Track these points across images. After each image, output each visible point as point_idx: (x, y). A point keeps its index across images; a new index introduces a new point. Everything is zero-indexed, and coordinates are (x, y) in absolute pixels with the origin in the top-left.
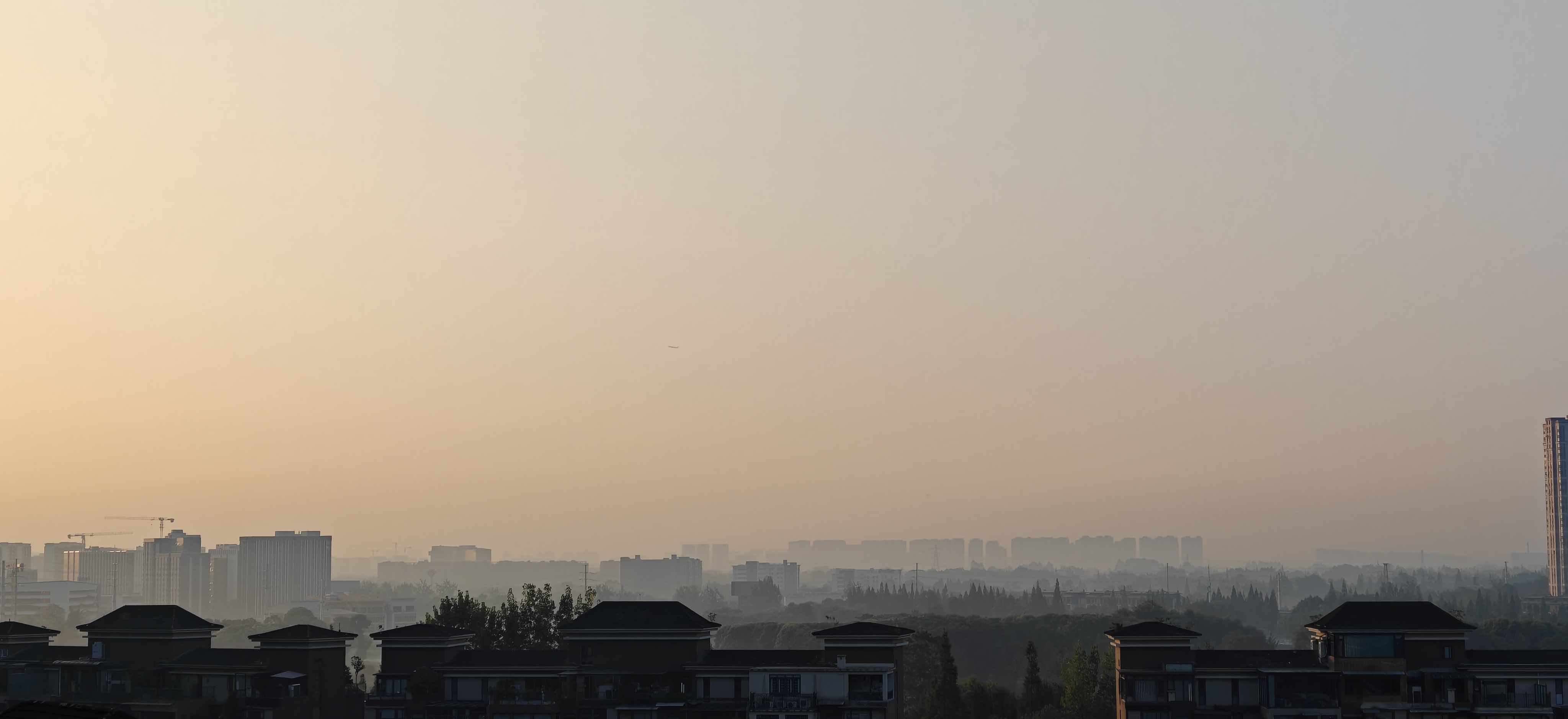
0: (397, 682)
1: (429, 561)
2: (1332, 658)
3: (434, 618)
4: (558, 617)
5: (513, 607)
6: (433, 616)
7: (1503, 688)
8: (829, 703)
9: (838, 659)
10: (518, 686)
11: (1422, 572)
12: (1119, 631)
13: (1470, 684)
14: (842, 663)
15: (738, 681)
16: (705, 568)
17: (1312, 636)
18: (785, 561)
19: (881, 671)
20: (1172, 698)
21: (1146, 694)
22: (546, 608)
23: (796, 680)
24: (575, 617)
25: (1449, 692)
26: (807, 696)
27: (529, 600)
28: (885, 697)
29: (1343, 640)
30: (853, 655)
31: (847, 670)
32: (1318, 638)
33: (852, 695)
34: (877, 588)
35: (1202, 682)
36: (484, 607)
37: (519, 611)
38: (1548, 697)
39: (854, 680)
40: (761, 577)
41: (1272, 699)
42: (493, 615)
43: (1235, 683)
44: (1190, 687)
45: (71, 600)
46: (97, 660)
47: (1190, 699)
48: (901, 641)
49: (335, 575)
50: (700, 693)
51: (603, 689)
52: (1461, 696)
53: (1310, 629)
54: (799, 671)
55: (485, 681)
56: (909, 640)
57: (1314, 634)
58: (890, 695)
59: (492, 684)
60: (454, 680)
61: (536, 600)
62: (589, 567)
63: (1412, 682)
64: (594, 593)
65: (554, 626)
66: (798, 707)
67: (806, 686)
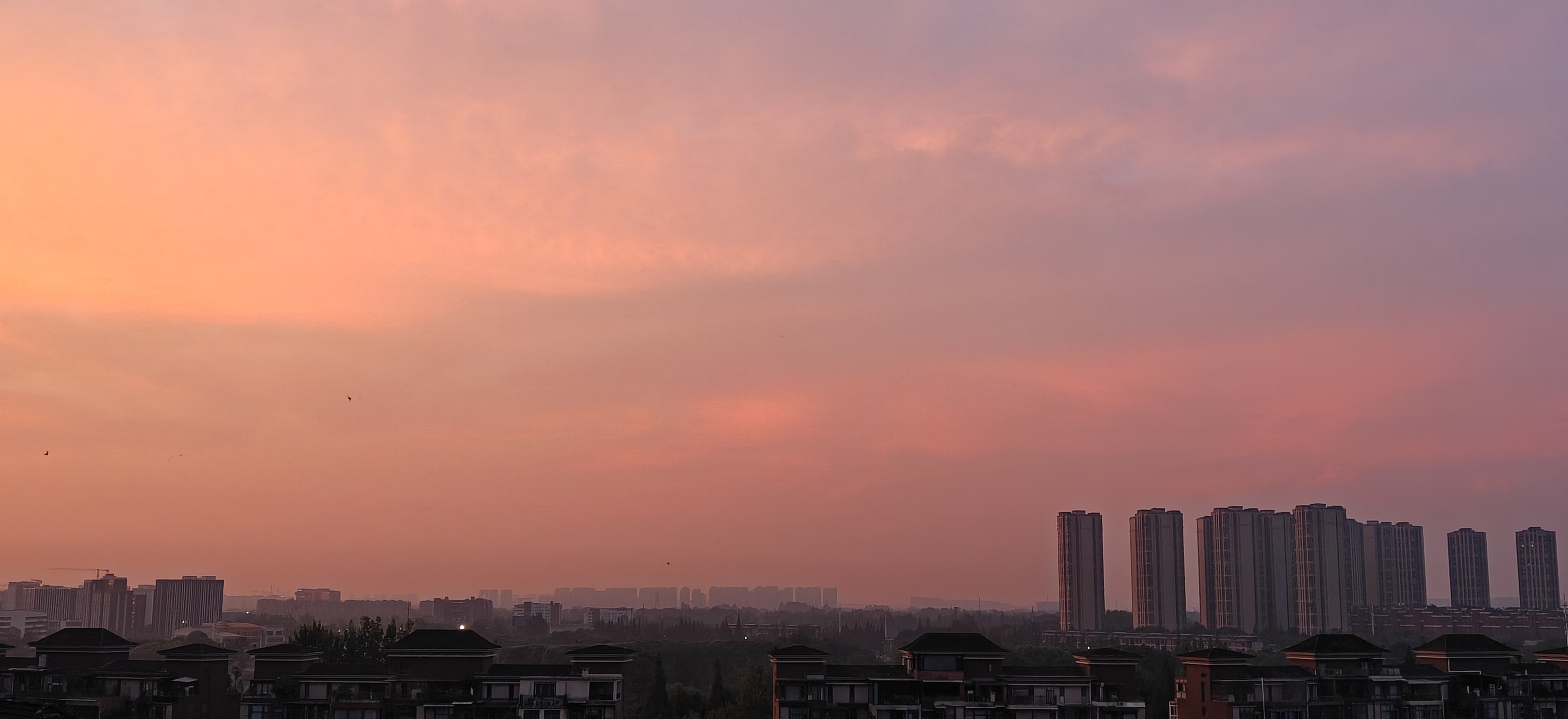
0: (265, 686)
1: (295, 599)
2: (916, 671)
3: (295, 640)
4: (385, 640)
5: (353, 633)
6: (294, 638)
7: (1026, 692)
8: (576, 702)
9: (583, 671)
10: (353, 690)
11: (979, 612)
12: (776, 652)
13: (1005, 690)
14: (585, 674)
15: (511, 687)
16: (495, 606)
17: (904, 656)
18: (552, 602)
19: (613, 679)
20: (810, 698)
21: (793, 695)
22: (377, 634)
23: (553, 686)
24: (397, 640)
25: (991, 695)
26: (560, 697)
27: (364, 629)
28: (615, 698)
29: (923, 659)
30: (593, 668)
31: (589, 679)
32: (907, 657)
33: (592, 696)
34: (615, 621)
35: (830, 687)
36: (331, 633)
37: (357, 636)
38: (1055, 698)
39: (594, 686)
40: (534, 613)
41: (876, 698)
42: (338, 640)
43: (852, 688)
44: (822, 690)
45: (26, 623)
46: (41, 668)
47: (822, 698)
48: (628, 658)
49: (225, 609)
50: (485, 695)
51: (415, 692)
52: (999, 699)
53: (903, 651)
54: (555, 679)
55: (329, 686)
56: (633, 658)
57: (905, 654)
58: (618, 697)
59: (335, 688)
60: (307, 685)
61: (370, 628)
62: (412, 605)
63: (968, 688)
64: (412, 624)
65: (382, 646)
66: (553, 705)
67: (560, 689)
